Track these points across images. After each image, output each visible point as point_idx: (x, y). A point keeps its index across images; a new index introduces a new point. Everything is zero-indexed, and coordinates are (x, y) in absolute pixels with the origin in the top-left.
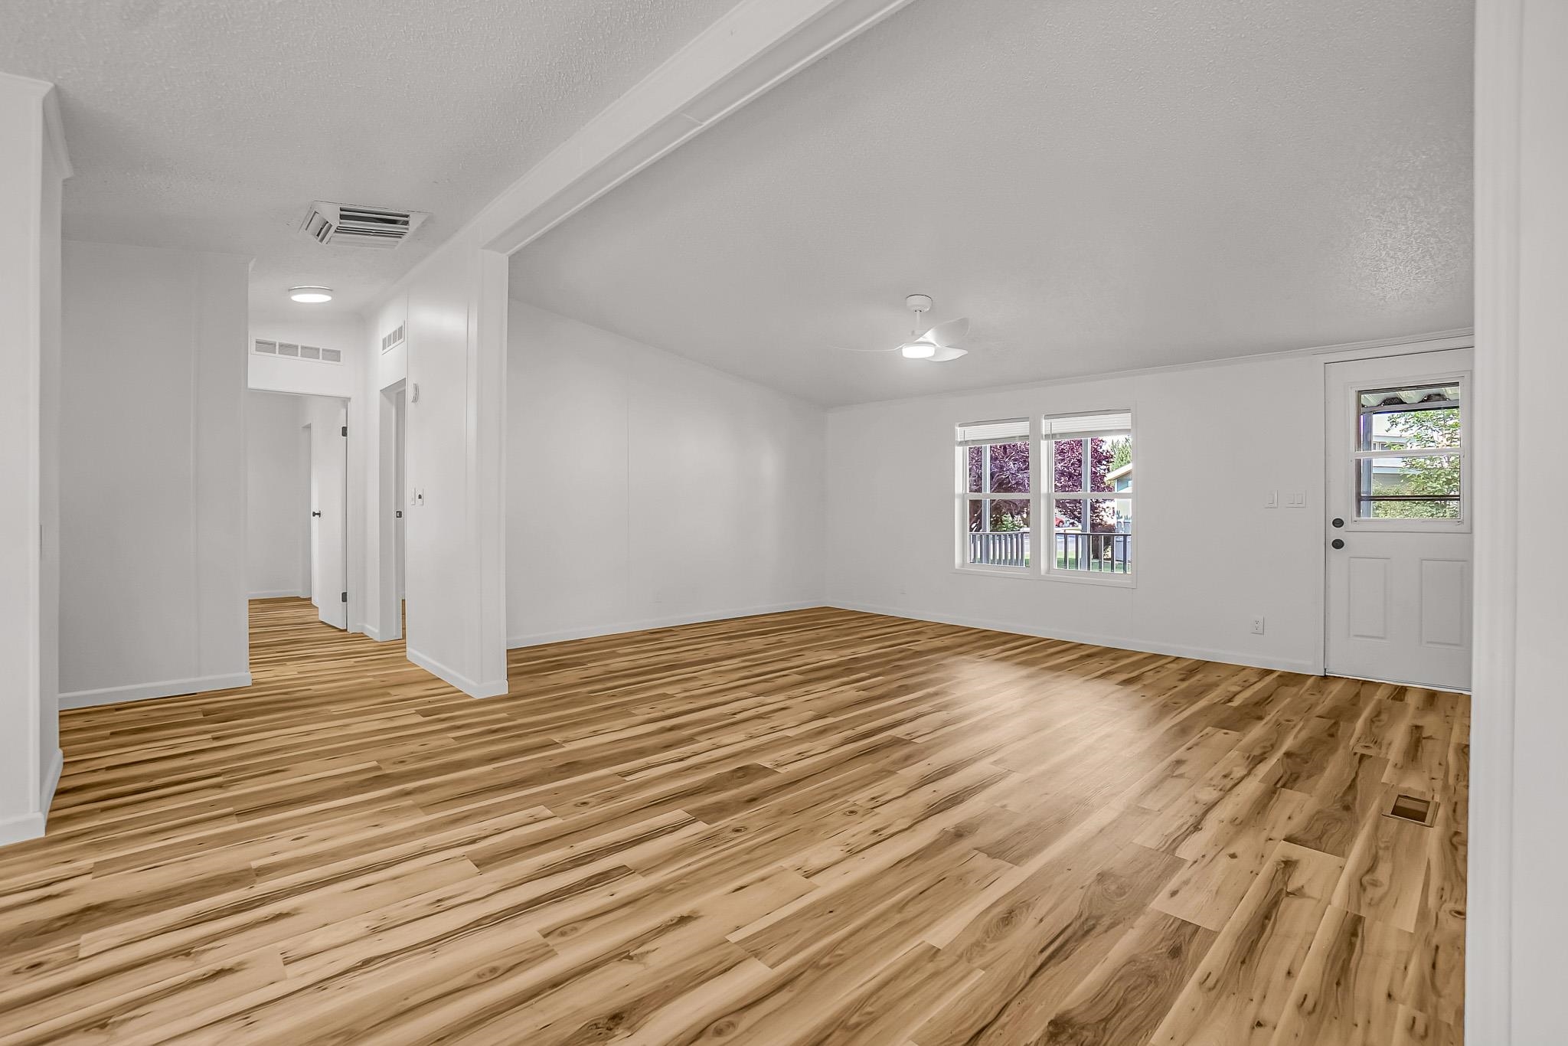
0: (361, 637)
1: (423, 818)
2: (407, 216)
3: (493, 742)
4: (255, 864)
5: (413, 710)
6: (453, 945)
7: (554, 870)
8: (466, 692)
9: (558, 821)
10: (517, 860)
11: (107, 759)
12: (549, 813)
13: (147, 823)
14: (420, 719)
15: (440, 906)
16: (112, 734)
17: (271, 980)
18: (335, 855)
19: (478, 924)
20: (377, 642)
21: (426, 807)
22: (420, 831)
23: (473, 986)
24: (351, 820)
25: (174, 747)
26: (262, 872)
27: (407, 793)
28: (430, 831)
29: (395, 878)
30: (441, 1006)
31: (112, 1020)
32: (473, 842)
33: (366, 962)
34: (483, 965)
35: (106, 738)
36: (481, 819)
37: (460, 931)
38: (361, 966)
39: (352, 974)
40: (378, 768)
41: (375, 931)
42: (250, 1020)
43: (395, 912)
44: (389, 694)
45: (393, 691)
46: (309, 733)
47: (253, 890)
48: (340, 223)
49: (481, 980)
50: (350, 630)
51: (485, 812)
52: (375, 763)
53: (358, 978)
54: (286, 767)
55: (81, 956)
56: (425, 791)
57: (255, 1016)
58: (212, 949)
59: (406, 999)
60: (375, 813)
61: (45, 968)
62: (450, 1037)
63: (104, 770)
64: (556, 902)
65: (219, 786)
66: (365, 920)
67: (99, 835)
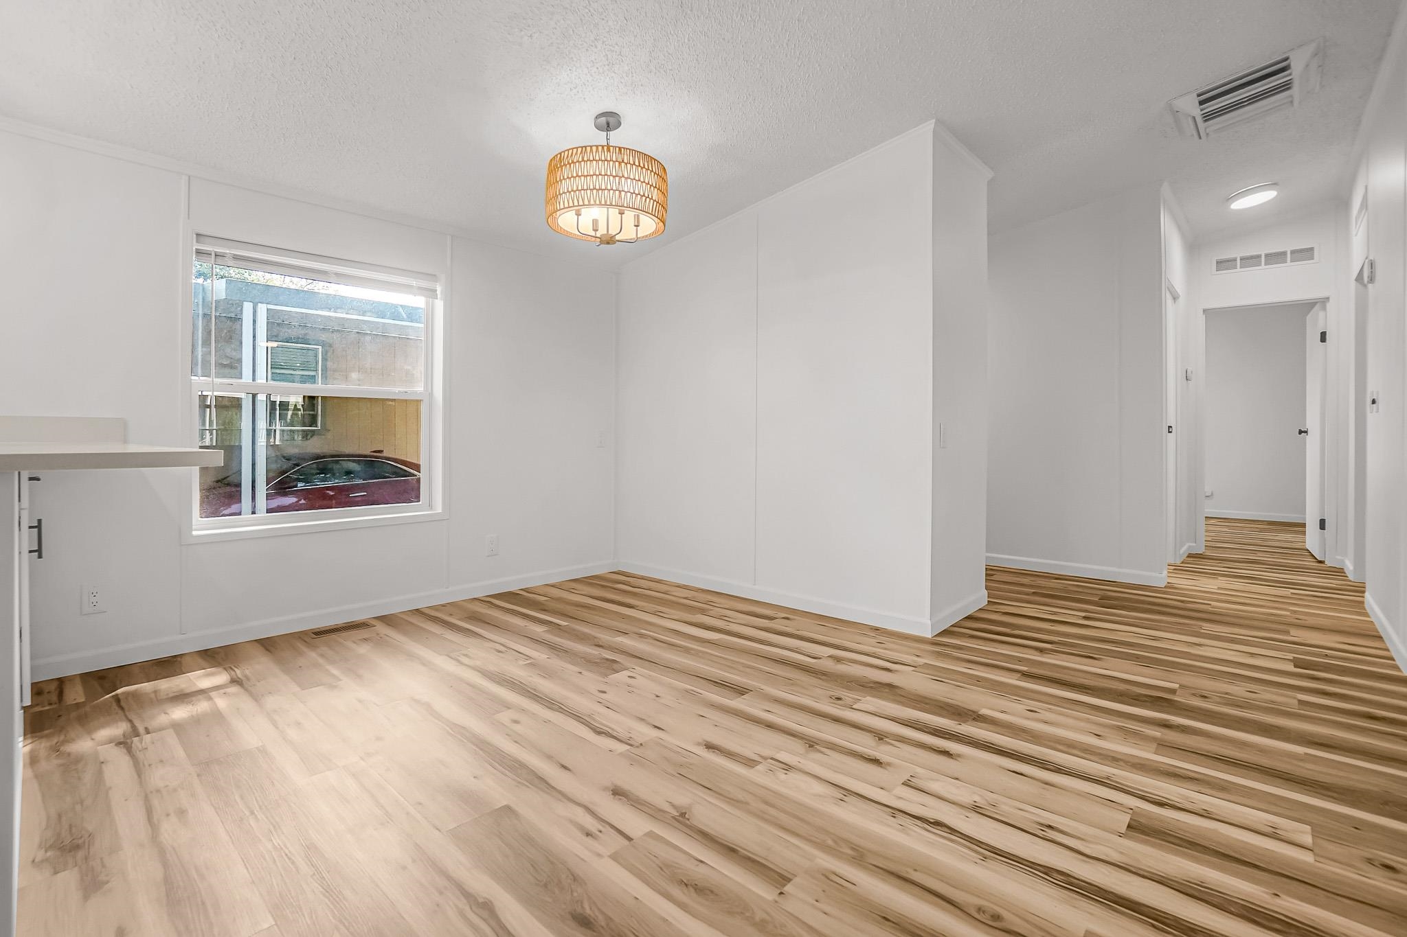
0: (1339, 572)
1: (1147, 754)
2: (1287, 59)
3: (1350, 728)
4: (984, 711)
5: (1290, 656)
6: (1004, 868)
7: (1206, 897)
8: (1398, 663)
9: (1308, 857)
10: (1177, 853)
11: (1009, 607)
12: (1308, 839)
13: (979, 655)
14: (1290, 667)
15: (1045, 832)
16: (1034, 593)
17: (883, 785)
18: (1035, 737)
19: (1047, 872)
20: (1350, 581)
21: (1163, 746)
22: (1126, 762)
23: (962, 910)
24: (1088, 721)
25: (1055, 613)
26: (977, 718)
27: (1166, 725)
28: (1136, 768)
29: (1047, 783)
30: (926, 901)
31: (817, 747)
32: (1161, 804)
33: (938, 824)
34: (996, 904)
35: (1027, 594)
36: (1203, 790)
37: (1025, 862)
38: (931, 823)
39: (919, 822)
40: (1173, 691)
41: (976, 809)
42: (845, 798)
43: (1007, 808)
44: (1288, 633)
45: (1293, 632)
46: (1155, 639)
47: (959, 727)
48: (1201, 110)
49: (977, 916)
50: (1328, 563)
51: (1222, 788)
52: (1176, 686)
53: (916, 829)
54: (1099, 656)
55: (854, 707)
56: (1188, 733)
57: (851, 799)
58: (892, 745)
59: (915, 870)
60: (1114, 725)
61: (840, 702)
62: (894, 925)
63: (1000, 614)
64: (1153, 926)
65: (1041, 650)
66: (981, 796)
67: (949, 649)
